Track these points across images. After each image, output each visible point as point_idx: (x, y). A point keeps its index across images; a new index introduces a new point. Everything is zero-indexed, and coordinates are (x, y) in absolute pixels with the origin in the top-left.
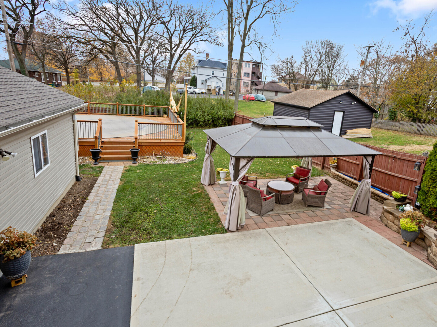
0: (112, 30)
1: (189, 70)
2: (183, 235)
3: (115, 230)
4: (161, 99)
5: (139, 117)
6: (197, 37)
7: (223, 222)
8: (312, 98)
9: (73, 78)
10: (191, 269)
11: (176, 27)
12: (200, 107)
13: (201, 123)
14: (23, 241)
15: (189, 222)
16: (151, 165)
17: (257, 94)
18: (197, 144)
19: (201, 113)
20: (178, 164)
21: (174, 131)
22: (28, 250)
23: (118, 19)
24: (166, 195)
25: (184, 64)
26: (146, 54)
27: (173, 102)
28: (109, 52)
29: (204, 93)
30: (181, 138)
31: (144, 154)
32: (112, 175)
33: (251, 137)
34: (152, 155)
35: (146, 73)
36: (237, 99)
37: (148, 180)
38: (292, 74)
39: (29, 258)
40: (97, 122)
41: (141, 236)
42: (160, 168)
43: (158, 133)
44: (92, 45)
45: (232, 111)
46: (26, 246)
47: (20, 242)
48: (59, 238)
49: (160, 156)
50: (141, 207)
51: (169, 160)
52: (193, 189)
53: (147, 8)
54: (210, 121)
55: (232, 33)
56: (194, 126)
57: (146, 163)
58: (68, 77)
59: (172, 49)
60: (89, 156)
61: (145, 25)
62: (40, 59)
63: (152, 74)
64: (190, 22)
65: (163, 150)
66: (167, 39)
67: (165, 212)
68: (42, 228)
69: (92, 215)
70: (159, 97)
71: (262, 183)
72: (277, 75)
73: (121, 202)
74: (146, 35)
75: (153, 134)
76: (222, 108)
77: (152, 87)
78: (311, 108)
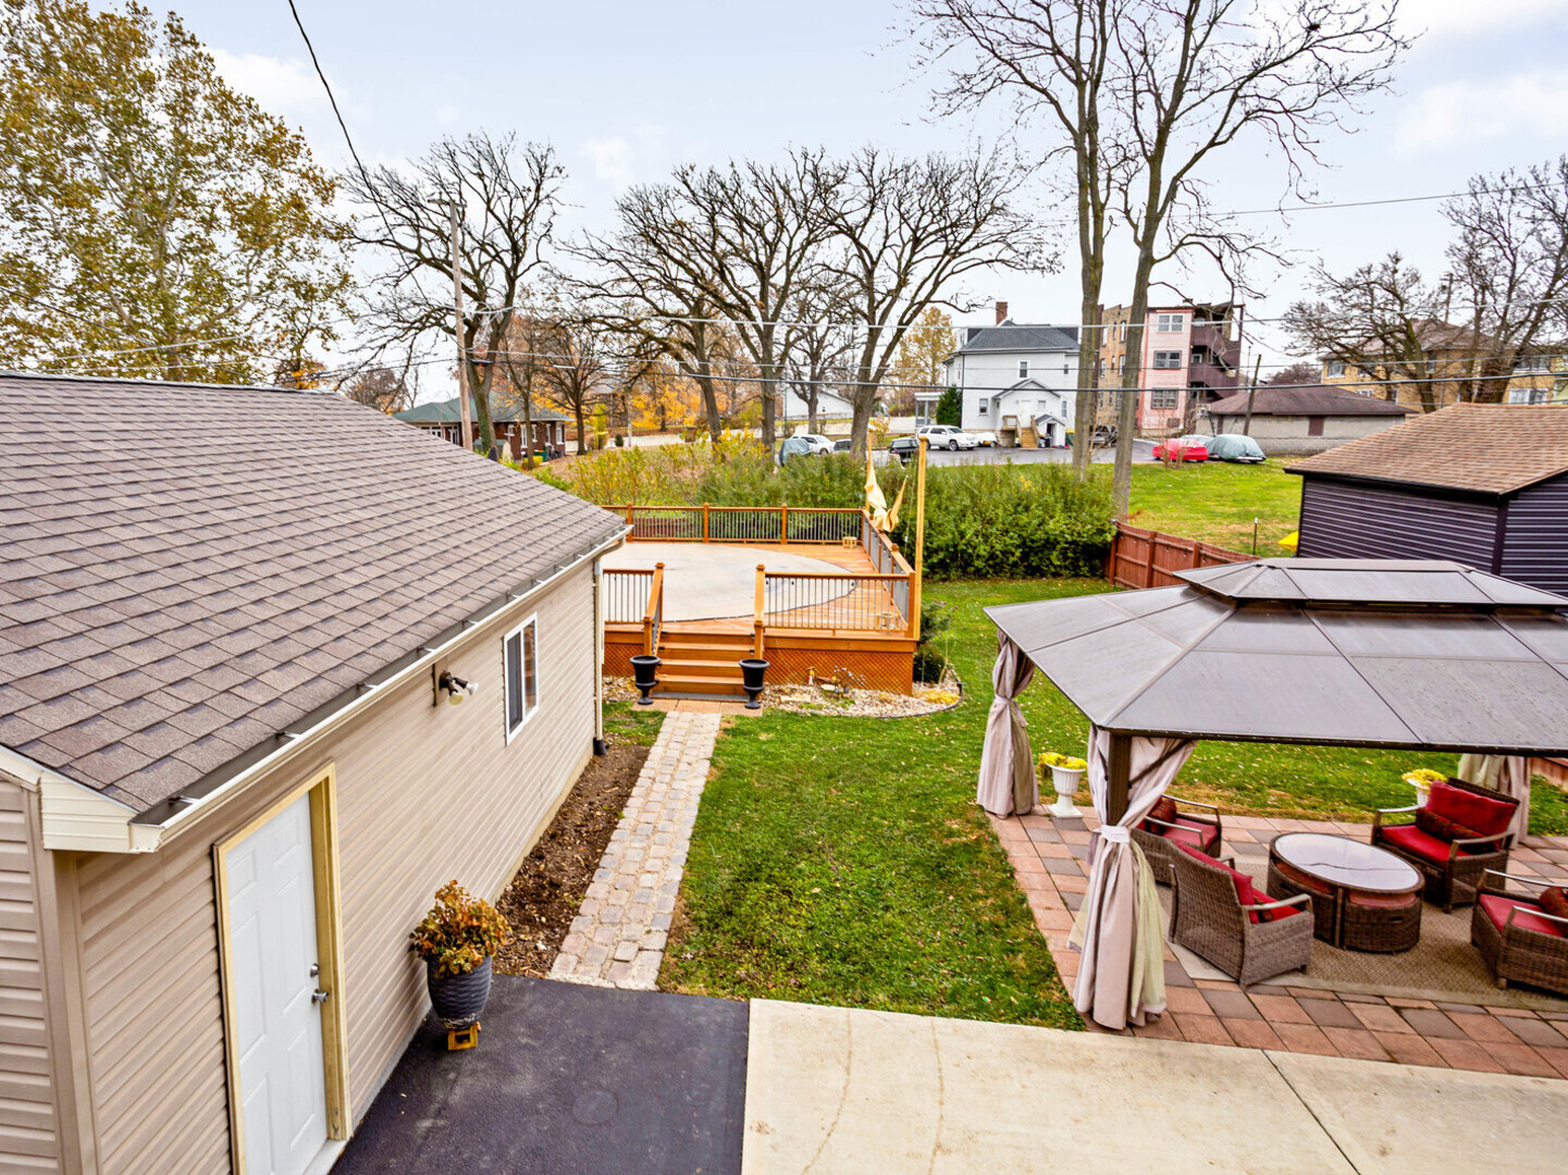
0: (697, 279)
1: (934, 365)
2: (908, 998)
3: (693, 933)
4: (836, 484)
5: (767, 546)
6: (961, 254)
7: (1066, 981)
8: (1517, 447)
9: (592, 431)
10: (939, 1146)
11: (887, 237)
12: (975, 505)
13: (979, 563)
14: (480, 927)
15: (931, 954)
16: (804, 718)
17: (1220, 432)
18: (962, 644)
19: (978, 526)
20: (895, 720)
21: (879, 597)
22: (487, 954)
23: (713, 246)
24: (853, 837)
25: (914, 349)
26: (793, 336)
27: (875, 496)
28: (687, 346)
29: (989, 446)
30: (905, 625)
31: (780, 675)
32: (689, 744)
33: (1179, 651)
34: (807, 681)
35: (790, 392)
36: (1123, 462)
37: (793, 773)
38: (1401, 331)
39: (488, 976)
40: (651, 573)
41: (770, 974)
42: (833, 729)
43: (825, 606)
44: (642, 332)
45: (1105, 514)
46: (483, 943)
47: (473, 927)
48: (552, 928)
49: (831, 688)
50: (772, 869)
51: (864, 703)
52: (948, 823)
53: (797, 196)
54: (1013, 554)
55: (1095, 222)
56: (953, 574)
57: (789, 709)
58: (580, 426)
59: (872, 307)
60: (628, 675)
61: (789, 249)
62: (520, 388)
63: (809, 395)
64: (936, 209)
65: (841, 664)
66: (860, 280)
67: (847, 899)
68: (515, 887)
69: (632, 871)
70: (831, 479)
71: (1246, 836)
72: (1319, 346)
73: (712, 841)
74: (794, 278)
75: (812, 609)
76: (1060, 506)
77: (810, 440)
78: (1514, 495)
